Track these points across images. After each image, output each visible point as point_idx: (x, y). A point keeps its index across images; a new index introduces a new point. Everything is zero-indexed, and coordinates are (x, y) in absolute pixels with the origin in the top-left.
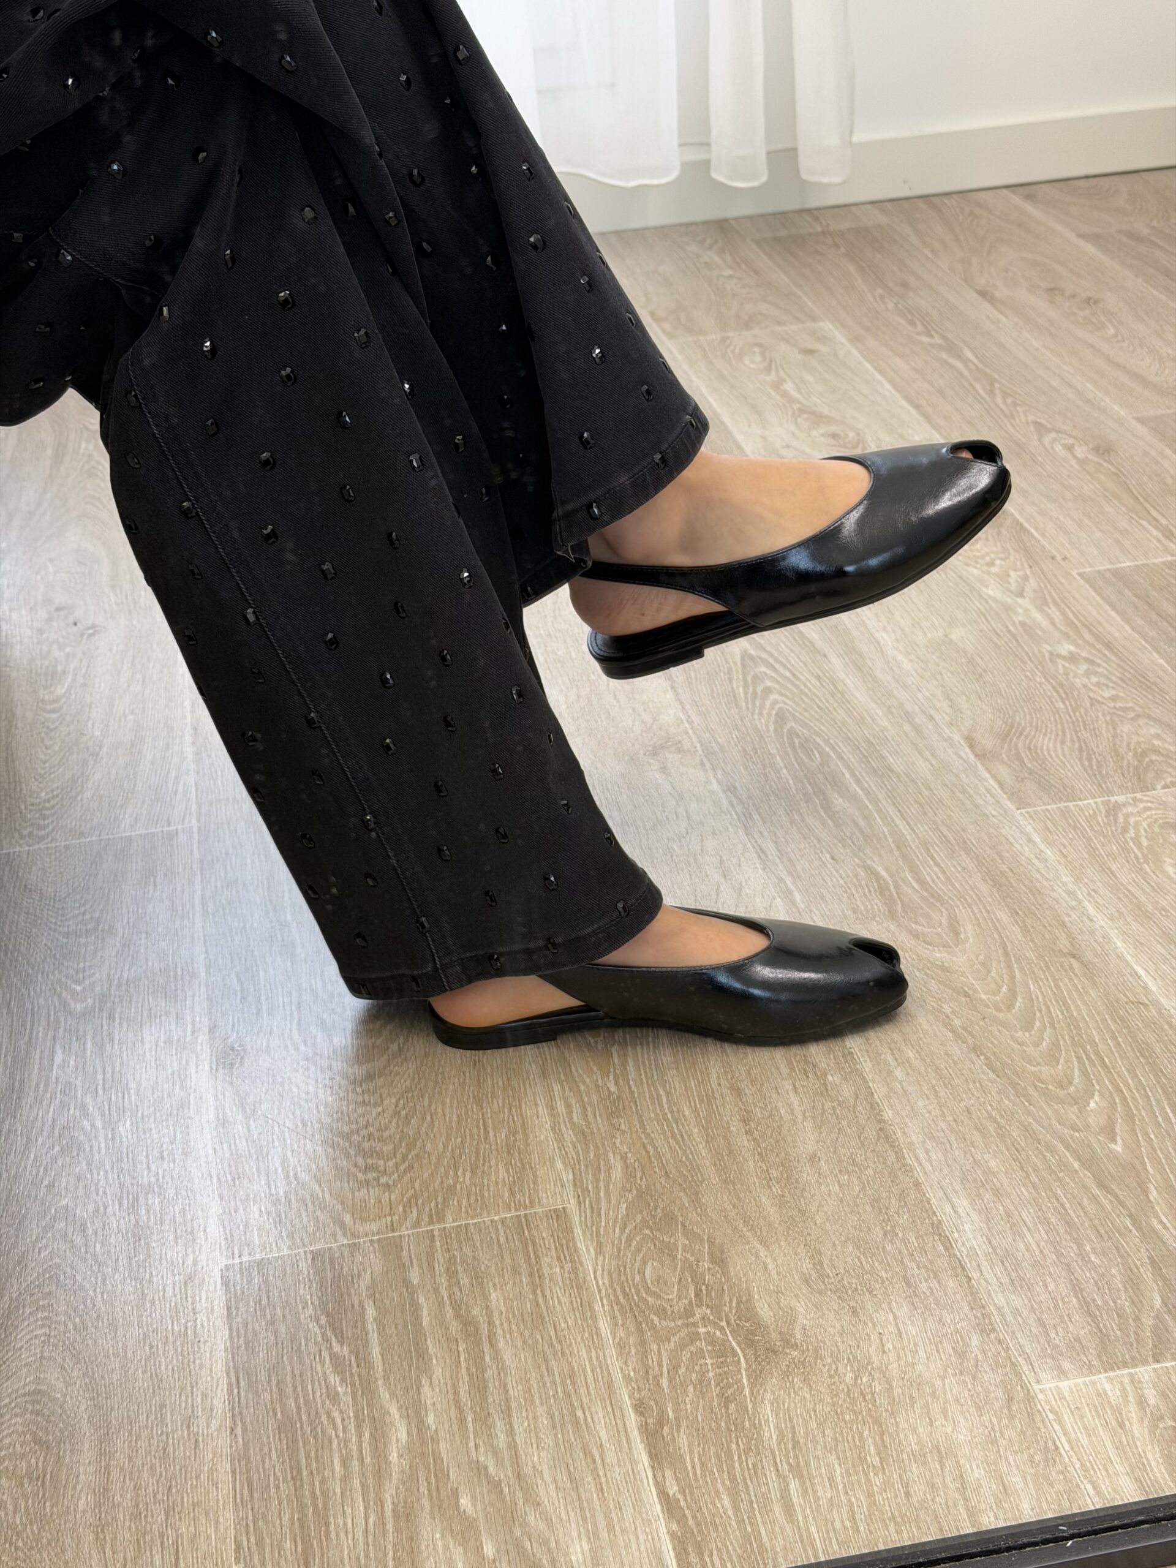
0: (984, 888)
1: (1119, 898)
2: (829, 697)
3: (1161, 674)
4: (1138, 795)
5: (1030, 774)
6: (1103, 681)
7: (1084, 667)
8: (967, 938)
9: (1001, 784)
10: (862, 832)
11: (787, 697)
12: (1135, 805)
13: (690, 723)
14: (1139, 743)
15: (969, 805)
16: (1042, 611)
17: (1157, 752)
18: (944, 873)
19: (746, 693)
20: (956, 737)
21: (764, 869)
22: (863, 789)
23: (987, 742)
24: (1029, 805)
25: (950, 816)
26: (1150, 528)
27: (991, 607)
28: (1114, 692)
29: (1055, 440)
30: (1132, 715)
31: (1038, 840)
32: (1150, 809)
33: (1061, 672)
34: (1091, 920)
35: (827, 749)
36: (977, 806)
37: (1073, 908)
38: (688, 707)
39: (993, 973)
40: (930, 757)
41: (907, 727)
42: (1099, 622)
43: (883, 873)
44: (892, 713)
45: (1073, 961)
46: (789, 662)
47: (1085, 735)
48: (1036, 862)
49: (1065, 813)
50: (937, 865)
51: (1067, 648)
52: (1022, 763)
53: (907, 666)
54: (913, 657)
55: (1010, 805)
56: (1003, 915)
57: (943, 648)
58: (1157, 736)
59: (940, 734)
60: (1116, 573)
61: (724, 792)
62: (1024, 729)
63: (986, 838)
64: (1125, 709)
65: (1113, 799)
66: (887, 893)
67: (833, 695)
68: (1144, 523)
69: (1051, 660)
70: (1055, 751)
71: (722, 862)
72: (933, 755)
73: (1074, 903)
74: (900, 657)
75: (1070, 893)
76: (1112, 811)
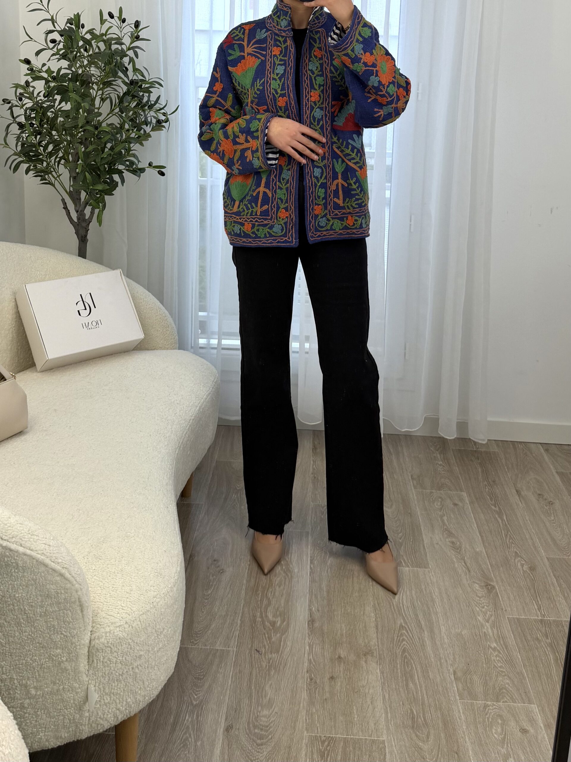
0: (441, 725)
1: (476, 737)
2: (420, 647)
3: (517, 661)
4: (495, 703)
5: (468, 688)
6: (500, 660)
7: (496, 653)
8: (430, 740)
9: (458, 690)
10: (414, 697)
11: (408, 643)
12: (492, 706)
13: (378, 646)
14: (502, 685)
15: (447, 695)
16: (492, 629)
17: (506, 689)
18: (432, 716)
19: (397, 639)
20: (451, 670)
21: (383, 703)
22: (419, 682)
23: (459, 674)
24: (463, 699)
25: (440, 698)
26: (535, 604)
27: (478, 624)
28: (501, 664)
29: (519, 561)
30: (504, 674)
31: (461, 712)
32: (496, 708)
33: (489, 653)
34: (466, 743)
35: (413, 665)
36: (449, 696)
37: (462, 737)
38: (379, 640)
39: (433, 753)
40: (441, 675)
41: (439, 663)
42: (507, 638)
43: (415, 713)
44: (436, 656)
45: (456, 755)
46: (413, 630)
47: (488, 678)
48: (458, 719)
49: (472, 704)
50: (431, 713)
51: (494, 645)
52: (467, 683)
53: (446, 640)
54: (449, 638)
55: (458, 698)
56: (443, 735)
57: (459, 636)
58: (508, 684)
59: (447, 668)
60: (518, 619)
61: (380, 673)
62: (471, 672)
63: (447, 707)
64: (502, 672)
65: (487, 703)
66: (414, 720)
67: (421, 646)
68: (534, 602)
69: (488, 649)
70: (477, 682)
71: (372, 698)
72: (442, 675)
73: (463, 736)
74: (445, 637)
75: (464, 732)
76: (486, 706)
